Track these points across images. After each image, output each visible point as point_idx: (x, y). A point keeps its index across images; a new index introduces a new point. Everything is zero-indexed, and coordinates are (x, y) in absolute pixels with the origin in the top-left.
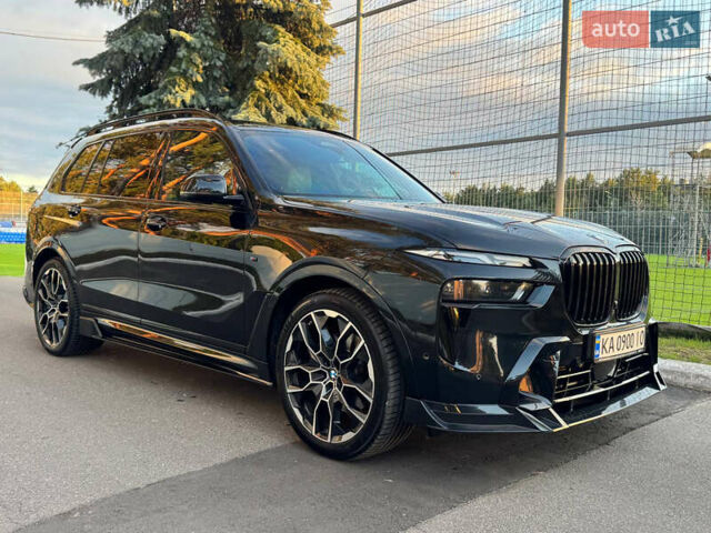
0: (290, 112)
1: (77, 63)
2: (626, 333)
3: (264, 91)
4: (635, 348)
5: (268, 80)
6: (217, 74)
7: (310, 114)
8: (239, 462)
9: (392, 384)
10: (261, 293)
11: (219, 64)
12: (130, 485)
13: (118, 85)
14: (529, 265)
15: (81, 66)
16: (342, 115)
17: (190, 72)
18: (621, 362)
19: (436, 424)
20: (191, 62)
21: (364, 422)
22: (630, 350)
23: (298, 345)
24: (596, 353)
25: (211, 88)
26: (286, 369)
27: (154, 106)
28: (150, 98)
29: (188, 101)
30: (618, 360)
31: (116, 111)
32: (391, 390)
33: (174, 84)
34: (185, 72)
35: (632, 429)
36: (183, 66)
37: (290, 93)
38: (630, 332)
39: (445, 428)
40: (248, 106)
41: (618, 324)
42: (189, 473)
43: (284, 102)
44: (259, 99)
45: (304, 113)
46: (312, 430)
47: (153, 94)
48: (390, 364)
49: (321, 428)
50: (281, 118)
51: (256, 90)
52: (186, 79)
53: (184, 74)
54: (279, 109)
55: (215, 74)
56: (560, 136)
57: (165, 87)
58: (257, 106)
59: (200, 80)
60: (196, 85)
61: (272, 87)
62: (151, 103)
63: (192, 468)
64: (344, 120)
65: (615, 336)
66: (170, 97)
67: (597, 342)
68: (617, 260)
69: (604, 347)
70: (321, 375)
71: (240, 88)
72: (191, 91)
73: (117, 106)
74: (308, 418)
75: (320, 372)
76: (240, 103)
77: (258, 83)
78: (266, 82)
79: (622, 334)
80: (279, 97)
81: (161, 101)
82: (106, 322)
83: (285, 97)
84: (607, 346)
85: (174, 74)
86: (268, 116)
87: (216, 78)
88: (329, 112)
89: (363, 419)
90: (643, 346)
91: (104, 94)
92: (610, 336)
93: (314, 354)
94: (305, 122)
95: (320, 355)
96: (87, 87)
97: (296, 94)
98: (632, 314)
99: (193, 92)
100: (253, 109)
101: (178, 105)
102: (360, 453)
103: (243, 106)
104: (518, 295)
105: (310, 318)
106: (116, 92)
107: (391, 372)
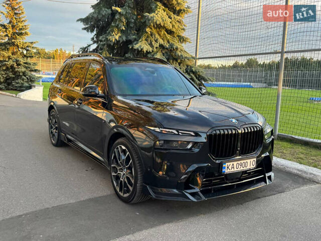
0: (161, 41)
1: (78, 20)
2: (242, 162)
3: (150, 33)
4: (248, 167)
5: (152, 28)
6: (132, 25)
7: (171, 41)
8: (90, 200)
9: (139, 178)
10: (105, 136)
11: (133, 21)
12: (47, 206)
13: (98, 27)
14: (194, 135)
15: (80, 22)
16: (189, 40)
17: (120, 26)
18: (245, 172)
19: (151, 195)
20: (121, 21)
21: (131, 190)
22: (245, 168)
23: (115, 157)
24: (223, 170)
25: (129, 32)
26: (112, 166)
27: (104, 41)
28: (103, 37)
29: (118, 39)
30: (243, 172)
31: (95, 39)
32: (139, 180)
33: (113, 31)
34: (118, 25)
35: (259, 198)
36: (117, 23)
37: (162, 33)
38: (245, 161)
39: (154, 197)
40: (142, 40)
41: (240, 157)
42: (69, 204)
43: (159, 37)
44: (148, 37)
45: (168, 42)
46: (118, 190)
47: (104, 36)
48: (139, 170)
49: (121, 190)
50: (156, 45)
51: (147, 33)
52: (118, 28)
53: (117, 27)
54: (156, 41)
55: (131, 25)
56: (282, 53)
57: (109, 33)
58: (146, 40)
59: (124, 29)
60: (122, 31)
61: (154, 31)
62: (103, 40)
63: (72, 201)
64: (190, 42)
65: (235, 163)
66: (110, 37)
67: (224, 166)
68: (240, 131)
69: (228, 168)
70: (121, 170)
71: (142, 31)
72: (119, 34)
73: (96, 37)
74: (117, 185)
75: (121, 169)
76: (140, 39)
77: (148, 30)
78: (151, 28)
79: (239, 162)
80: (157, 36)
81: (107, 39)
82: (69, 137)
83: (159, 35)
84: (230, 167)
85: (113, 27)
86: (151, 45)
87: (131, 27)
88: (182, 39)
89: (131, 189)
90: (255, 166)
91: (92, 31)
92: (231, 163)
93: (119, 162)
94: (168, 46)
95: (121, 162)
96: (85, 29)
97: (166, 33)
98: (251, 152)
99: (120, 35)
100: (144, 42)
101: (113, 41)
102: (130, 202)
103: (140, 40)
104: (189, 146)
105: (118, 148)
106: (97, 30)
107: (139, 173)
